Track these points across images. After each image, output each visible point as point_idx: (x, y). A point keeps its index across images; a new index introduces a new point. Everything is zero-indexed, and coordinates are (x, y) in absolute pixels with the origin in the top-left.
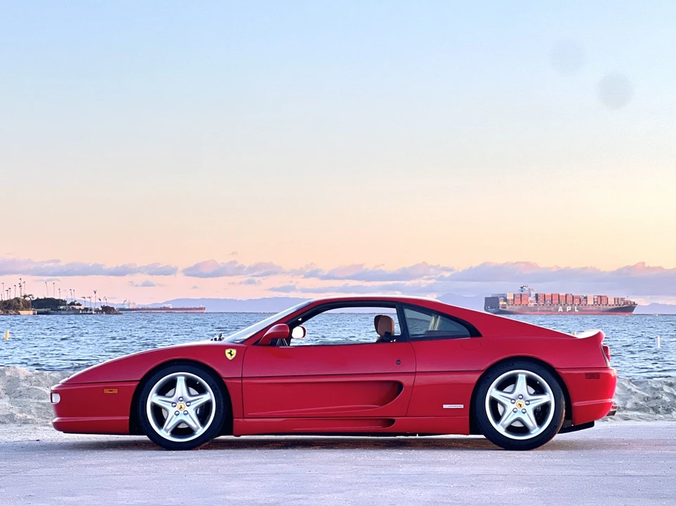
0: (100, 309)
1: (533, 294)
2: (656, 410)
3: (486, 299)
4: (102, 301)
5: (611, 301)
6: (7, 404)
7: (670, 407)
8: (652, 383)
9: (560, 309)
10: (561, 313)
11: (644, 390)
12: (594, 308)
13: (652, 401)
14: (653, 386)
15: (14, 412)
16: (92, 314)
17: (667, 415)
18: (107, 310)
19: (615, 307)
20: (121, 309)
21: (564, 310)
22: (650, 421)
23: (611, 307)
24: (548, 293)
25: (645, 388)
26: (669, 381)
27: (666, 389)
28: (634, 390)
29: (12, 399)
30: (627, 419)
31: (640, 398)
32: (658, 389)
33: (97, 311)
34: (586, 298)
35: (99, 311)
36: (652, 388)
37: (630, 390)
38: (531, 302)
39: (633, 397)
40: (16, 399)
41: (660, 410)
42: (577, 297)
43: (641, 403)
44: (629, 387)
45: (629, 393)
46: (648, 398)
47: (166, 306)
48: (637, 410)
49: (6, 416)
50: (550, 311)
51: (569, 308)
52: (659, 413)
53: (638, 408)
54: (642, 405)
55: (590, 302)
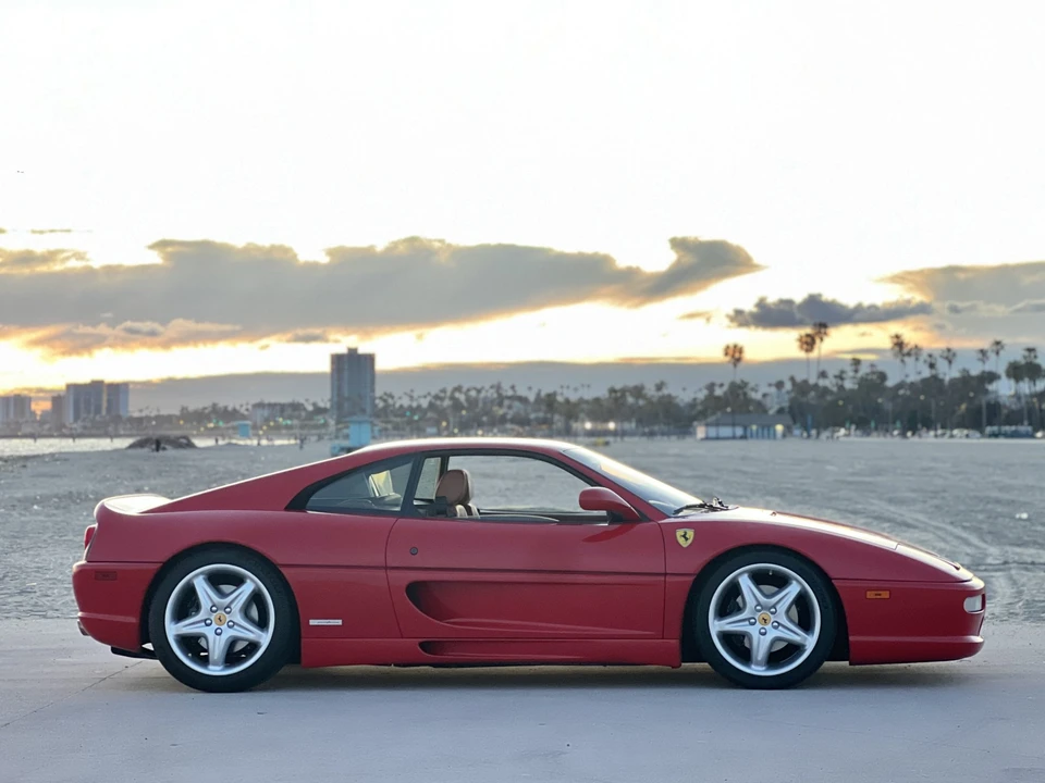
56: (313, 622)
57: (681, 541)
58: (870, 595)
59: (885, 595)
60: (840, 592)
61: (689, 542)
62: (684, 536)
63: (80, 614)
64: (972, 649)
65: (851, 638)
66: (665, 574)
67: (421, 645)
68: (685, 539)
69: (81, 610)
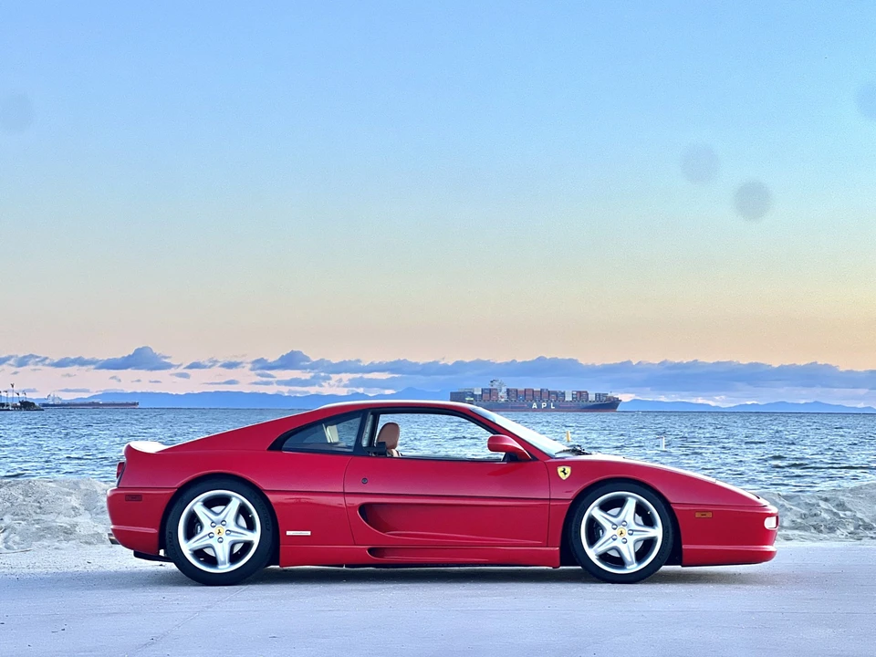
0: (19, 404)
1: (504, 389)
2: (817, 528)
3: (451, 393)
4: (21, 395)
5: (592, 397)
6: (89, 521)
7: (831, 525)
8: (806, 498)
9: (535, 406)
10: (535, 410)
11: (798, 505)
12: (573, 405)
13: (810, 518)
14: (807, 501)
15: (100, 532)
16: (8, 410)
17: (832, 535)
18: (26, 406)
19: (596, 403)
20: (45, 405)
21: (539, 406)
22: (815, 542)
23: (591, 404)
24: (521, 388)
25: (799, 504)
26: (824, 496)
27: (823, 504)
28: (788, 506)
29: (94, 515)
30: (788, 539)
31: (796, 515)
32: (813, 505)
33: (15, 407)
34: (563, 394)
35: (17, 407)
36: (807, 504)
37: (782, 506)
38: (502, 397)
39: (789, 513)
40: (98, 516)
41: (822, 528)
42: (555, 393)
43: (799, 520)
44: (781, 502)
45: (783, 509)
46: (805, 515)
47: (96, 401)
48: (797, 529)
49: (93, 536)
50: (523, 407)
51: (544, 405)
52: (821, 532)
53: (796, 527)
54: (801, 523)
55: (568, 398)
56: (289, 533)
57: (561, 475)
58: (698, 515)
59: (709, 515)
60: (676, 513)
61: (567, 476)
62: (563, 471)
63: (112, 527)
64: (768, 556)
65: (683, 547)
66: (550, 499)
67: (370, 550)
68: (564, 473)
69: (114, 524)
